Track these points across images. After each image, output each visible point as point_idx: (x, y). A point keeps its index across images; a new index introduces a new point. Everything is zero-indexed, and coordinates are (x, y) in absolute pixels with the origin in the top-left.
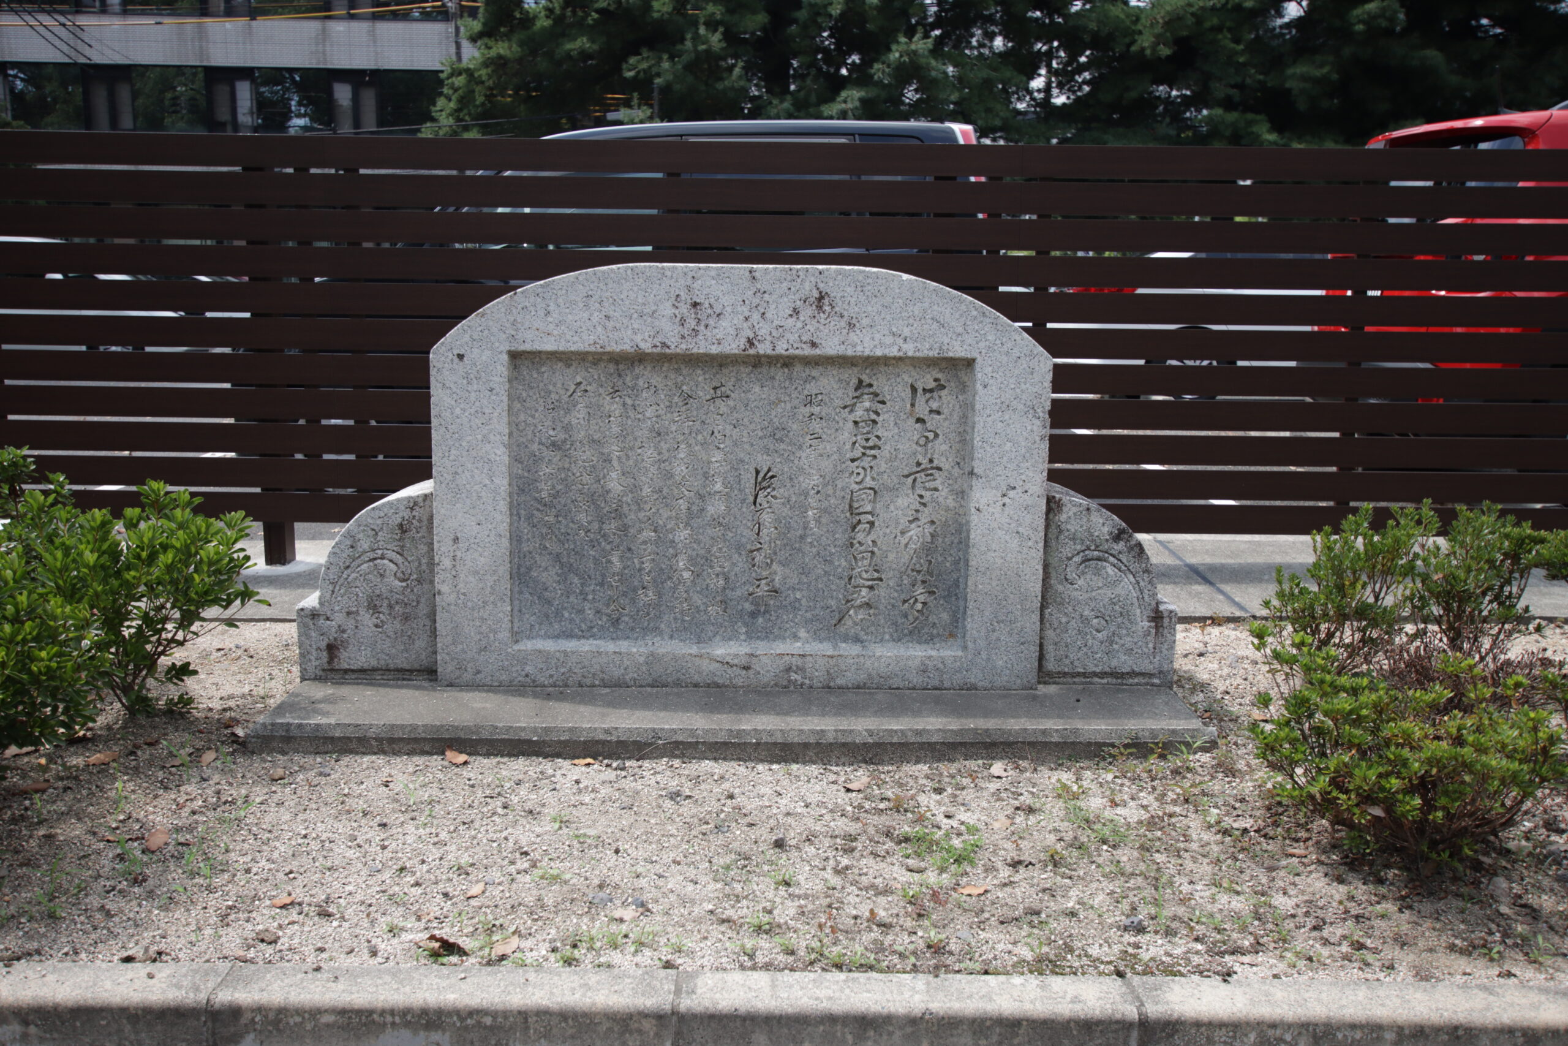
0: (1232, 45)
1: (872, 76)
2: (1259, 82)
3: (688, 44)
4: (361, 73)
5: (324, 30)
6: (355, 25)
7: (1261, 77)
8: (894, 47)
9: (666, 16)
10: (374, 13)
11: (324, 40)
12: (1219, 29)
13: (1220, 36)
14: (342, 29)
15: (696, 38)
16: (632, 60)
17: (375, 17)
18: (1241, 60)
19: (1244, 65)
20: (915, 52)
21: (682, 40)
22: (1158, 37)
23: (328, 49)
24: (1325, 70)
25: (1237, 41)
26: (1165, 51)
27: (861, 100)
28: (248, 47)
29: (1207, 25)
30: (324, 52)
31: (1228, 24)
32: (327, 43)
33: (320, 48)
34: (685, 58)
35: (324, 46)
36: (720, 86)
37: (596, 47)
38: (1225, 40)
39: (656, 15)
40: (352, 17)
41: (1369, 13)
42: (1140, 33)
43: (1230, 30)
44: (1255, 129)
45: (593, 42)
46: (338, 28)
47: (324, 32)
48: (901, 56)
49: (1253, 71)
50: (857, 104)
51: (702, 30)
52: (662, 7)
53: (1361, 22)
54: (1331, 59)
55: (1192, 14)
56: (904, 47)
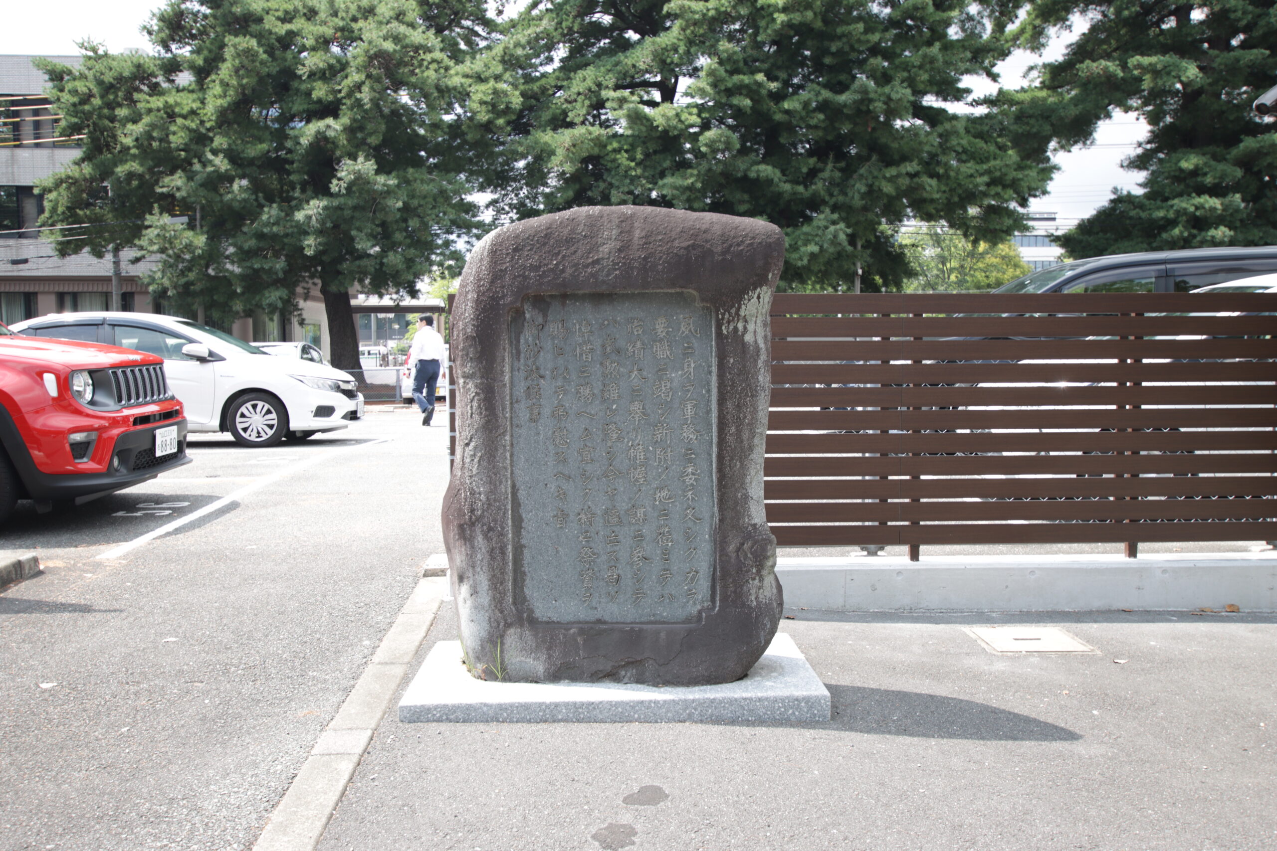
0: (627, 163)
1: (330, 191)
3: (198, 167)
5: (13, 156)
6: (38, 152)
8: (344, 168)
9: (180, 147)
10: (54, 142)
11: (13, 164)
12: (617, 151)
13: (618, 156)
14: (27, 155)
15: (205, 163)
16: (167, 180)
17: (54, 145)
19: (638, 177)
22: (565, 157)
23: (16, 170)
24: (690, 181)
25: (632, 161)
26: (569, 168)
27: (324, 208)
29: (609, 148)
30: (13, 173)
31: (625, 147)
32: (15, 166)
33: (10, 169)
34: (199, 177)
35: (13, 168)
36: (225, 197)
37: (143, 169)
38: (623, 159)
39: (171, 145)
40: (37, 145)
41: (709, 139)
42: (554, 154)
43: (626, 151)
46: (24, 154)
47: (13, 160)
48: (349, 174)
49: (644, 182)
50: (320, 210)
51: (210, 156)
52: (178, 139)
53: (706, 145)
54: (695, 172)
55: (592, 140)
56: (352, 168)
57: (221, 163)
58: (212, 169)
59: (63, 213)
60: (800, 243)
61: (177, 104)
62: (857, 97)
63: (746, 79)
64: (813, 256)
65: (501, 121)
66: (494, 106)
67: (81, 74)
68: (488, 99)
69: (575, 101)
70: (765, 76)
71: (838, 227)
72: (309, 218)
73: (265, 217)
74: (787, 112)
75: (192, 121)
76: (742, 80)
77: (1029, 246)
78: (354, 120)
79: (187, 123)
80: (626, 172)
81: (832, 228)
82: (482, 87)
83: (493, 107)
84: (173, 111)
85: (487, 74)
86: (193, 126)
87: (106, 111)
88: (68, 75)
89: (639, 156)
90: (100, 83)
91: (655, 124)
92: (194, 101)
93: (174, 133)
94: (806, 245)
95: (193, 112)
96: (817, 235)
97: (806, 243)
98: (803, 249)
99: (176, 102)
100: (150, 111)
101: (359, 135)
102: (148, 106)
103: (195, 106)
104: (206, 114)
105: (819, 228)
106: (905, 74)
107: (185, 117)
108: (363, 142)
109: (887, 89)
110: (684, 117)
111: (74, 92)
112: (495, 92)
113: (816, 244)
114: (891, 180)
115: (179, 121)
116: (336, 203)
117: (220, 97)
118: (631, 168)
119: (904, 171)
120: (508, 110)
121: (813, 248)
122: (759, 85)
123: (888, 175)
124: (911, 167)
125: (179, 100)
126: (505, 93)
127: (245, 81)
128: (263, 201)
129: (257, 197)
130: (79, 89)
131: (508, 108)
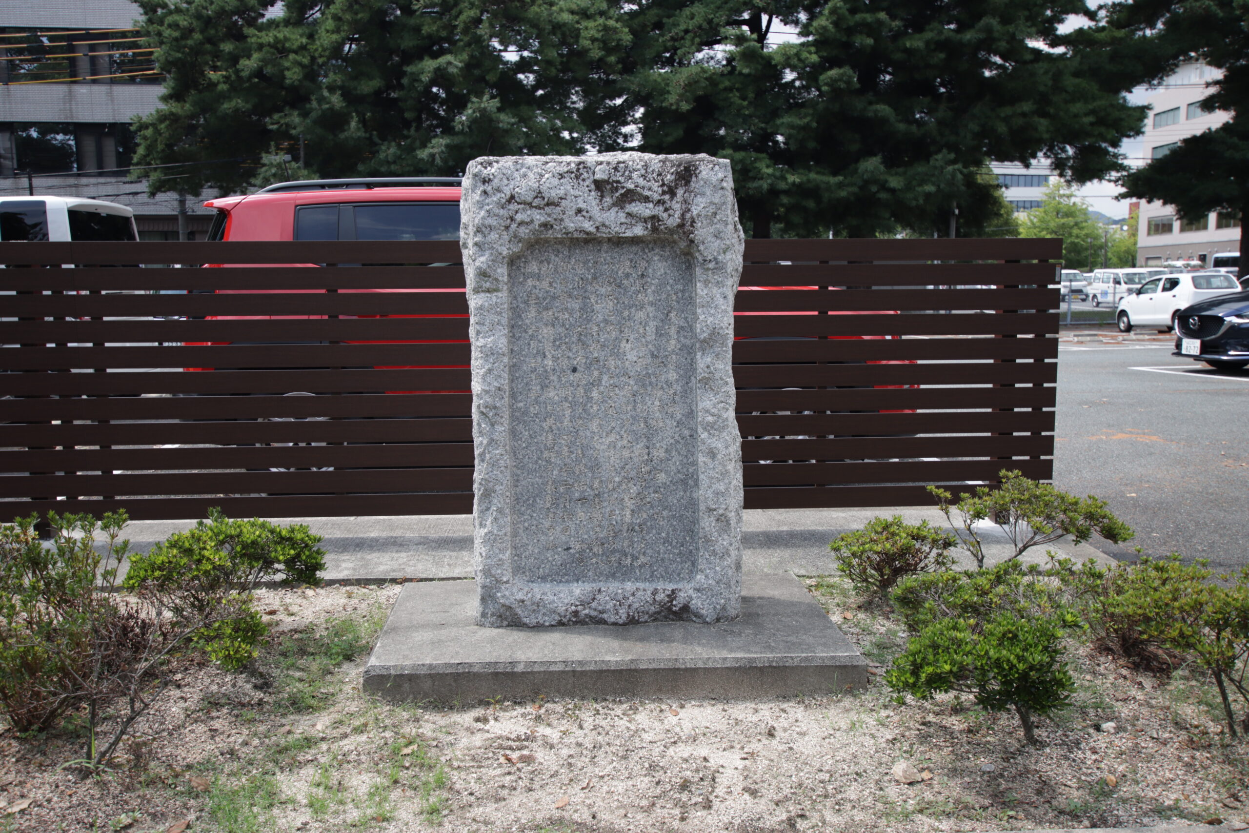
0: (740, 101)
1: (453, 128)
2: (762, 129)
3: (314, 104)
4: (102, 125)
5: (70, 92)
6: (96, 88)
7: (763, 125)
8: (469, 105)
9: (296, 83)
10: (111, 78)
11: (70, 100)
12: (730, 89)
13: (731, 95)
14: (85, 91)
15: (321, 100)
16: (276, 116)
17: (113, 82)
18: (747, 112)
19: (750, 116)
20: (485, 109)
21: (309, 100)
22: (681, 95)
23: (74, 107)
24: (806, 120)
25: (744, 99)
26: (685, 107)
27: (447, 146)
28: (8, 106)
29: (721, 86)
30: (71, 110)
31: (735, 86)
32: (73, 103)
33: (67, 106)
34: (314, 115)
35: (71, 105)
36: (342, 136)
37: (248, 106)
38: (735, 98)
39: (287, 81)
40: (94, 82)
41: (831, 78)
42: (668, 92)
43: (738, 90)
44: (757, 165)
45: (247, 102)
46: (82, 90)
47: (71, 96)
48: (474, 112)
50: (443, 148)
51: (326, 93)
52: (293, 75)
53: (826, 84)
54: (811, 111)
55: (706, 79)
56: (477, 105)
57: (336, 100)
58: (327, 106)
59: (163, 151)
60: (914, 183)
61: (286, 39)
62: (981, 36)
63: (869, 17)
64: (928, 195)
65: (612, 59)
66: (604, 42)
67: (176, 8)
68: (599, 35)
69: (683, 38)
70: (887, 14)
71: (956, 166)
72: (433, 156)
73: (382, 156)
74: (907, 51)
75: (304, 57)
76: (865, 19)
77: (1025, 186)
78: (472, 57)
79: (298, 58)
80: (739, 111)
81: (950, 168)
82: (591, 24)
83: (604, 44)
84: (283, 46)
85: (592, 11)
86: (306, 61)
87: (208, 47)
88: (163, 8)
89: (751, 95)
90: (198, 16)
91: (773, 63)
92: (301, 36)
93: (288, 69)
94: (920, 185)
95: (303, 48)
96: (933, 175)
97: (922, 183)
98: (919, 189)
99: (285, 37)
100: (261, 47)
101: (477, 72)
102: (259, 41)
103: (304, 40)
104: (316, 50)
105: (935, 168)
106: (1027, 13)
107: (296, 52)
108: (482, 79)
109: (1011, 28)
110: (805, 55)
111: (175, 26)
112: (606, 28)
113: (933, 184)
114: (1006, 120)
115: (292, 56)
116: (457, 140)
117: (333, 32)
118: (744, 107)
119: (1019, 111)
120: (618, 48)
121: (930, 188)
122: (880, 23)
123: (1003, 115)
124: (1026, 107)
125: (288, 35)
126: (615, 30)
127: (359, 16)
128: (376, 139)
129: (371, 135)
130: (181, 23)
131: (618, 45)
